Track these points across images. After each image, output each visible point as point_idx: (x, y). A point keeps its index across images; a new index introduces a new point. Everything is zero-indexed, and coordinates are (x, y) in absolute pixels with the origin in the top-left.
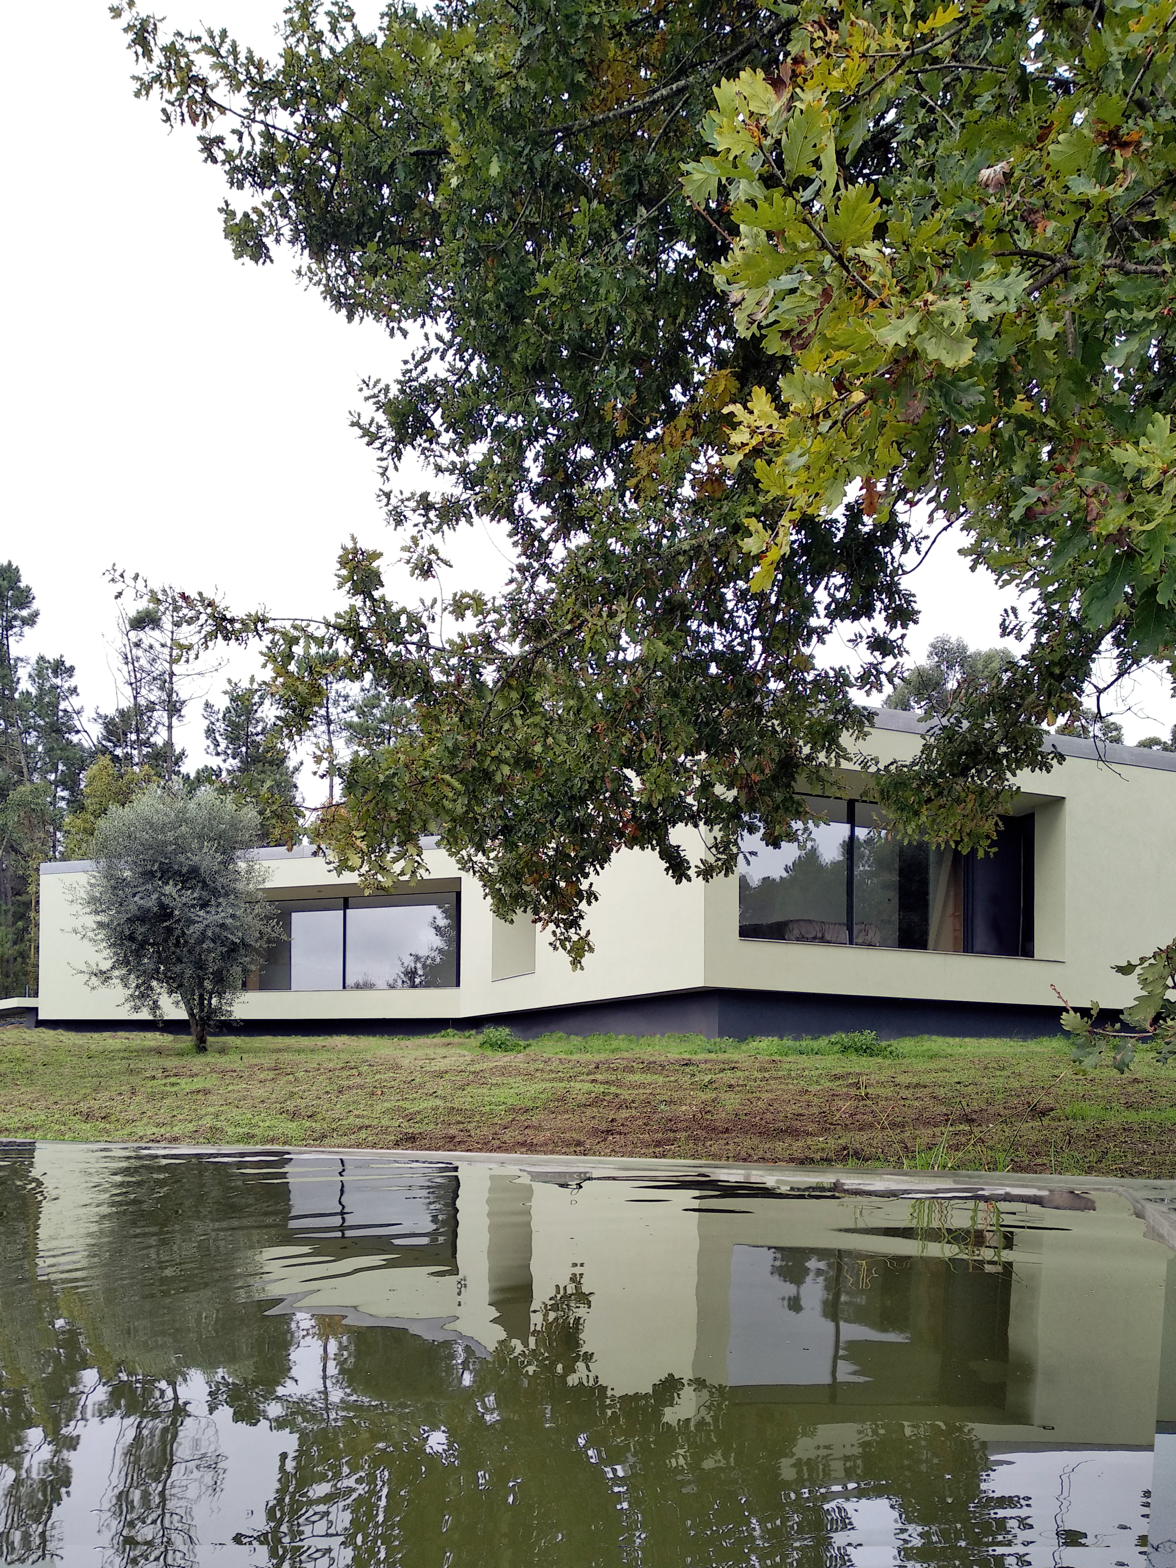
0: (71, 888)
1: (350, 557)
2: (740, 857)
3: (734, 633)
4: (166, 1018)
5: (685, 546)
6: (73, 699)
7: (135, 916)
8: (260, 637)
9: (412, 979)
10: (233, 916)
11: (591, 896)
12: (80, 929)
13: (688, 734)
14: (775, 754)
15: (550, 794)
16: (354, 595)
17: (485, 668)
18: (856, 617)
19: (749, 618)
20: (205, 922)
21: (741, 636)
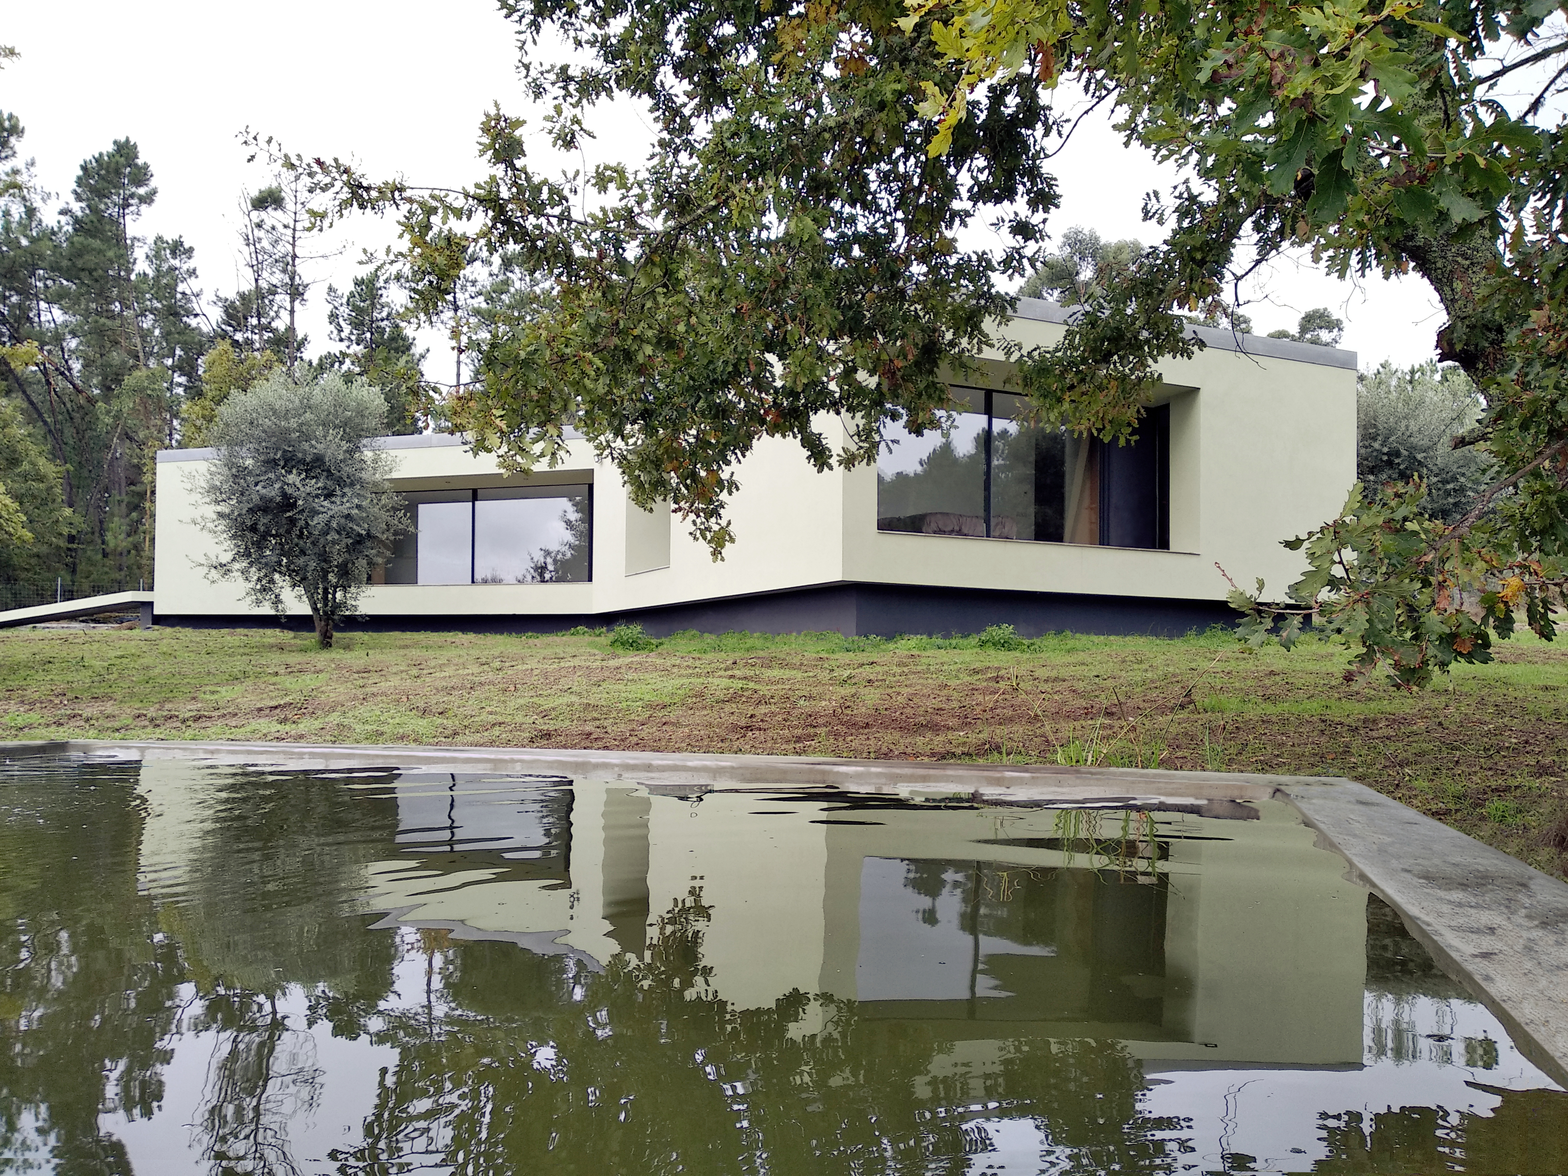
0: (191, 477)
1: (493, 123)
2: (882, 445)
3: (877, 215)
4: (288, 613)
5: (831, 123)
6: (192, 281)
7: (257, 505)
8: (397, 205)
9: (541, 575)
10: (358, 507)
11: (732, 486)
12: (200, 520)
13: (830, 316)
14: (919, 338)
15: (691, 378)
16: (495, 164)
17: (628, 242)
18: (998, 200)
19: (892, 200)
20: (330, 513)
21: (884, 218)
